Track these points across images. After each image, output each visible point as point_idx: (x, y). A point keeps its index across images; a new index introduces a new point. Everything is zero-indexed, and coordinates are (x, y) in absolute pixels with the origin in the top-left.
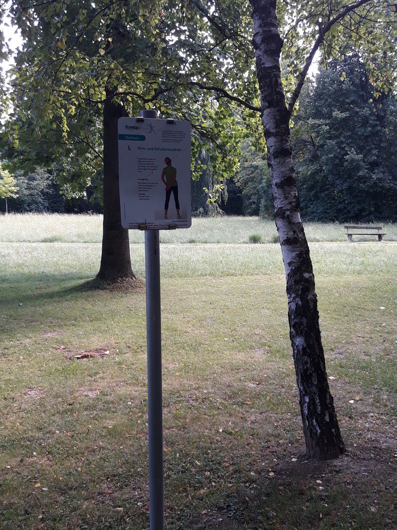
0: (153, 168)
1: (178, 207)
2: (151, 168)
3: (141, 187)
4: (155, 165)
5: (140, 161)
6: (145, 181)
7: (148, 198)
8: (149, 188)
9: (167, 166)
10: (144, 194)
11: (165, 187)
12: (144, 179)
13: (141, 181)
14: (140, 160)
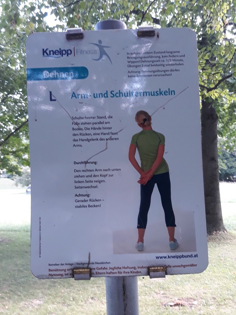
0: (107, 137)
1: (170, 220)
2: (103, 137)
3: (80, 179)
4: (113, 131)
5: (77, 124)
6: (89, 166)
7: (96, 203)
8: (100, 182)
9: (140, 129)
10: (88, 196)
11: (138, 176)
12: (86, 163)
13: (81, 167)
14: (76, 121)
